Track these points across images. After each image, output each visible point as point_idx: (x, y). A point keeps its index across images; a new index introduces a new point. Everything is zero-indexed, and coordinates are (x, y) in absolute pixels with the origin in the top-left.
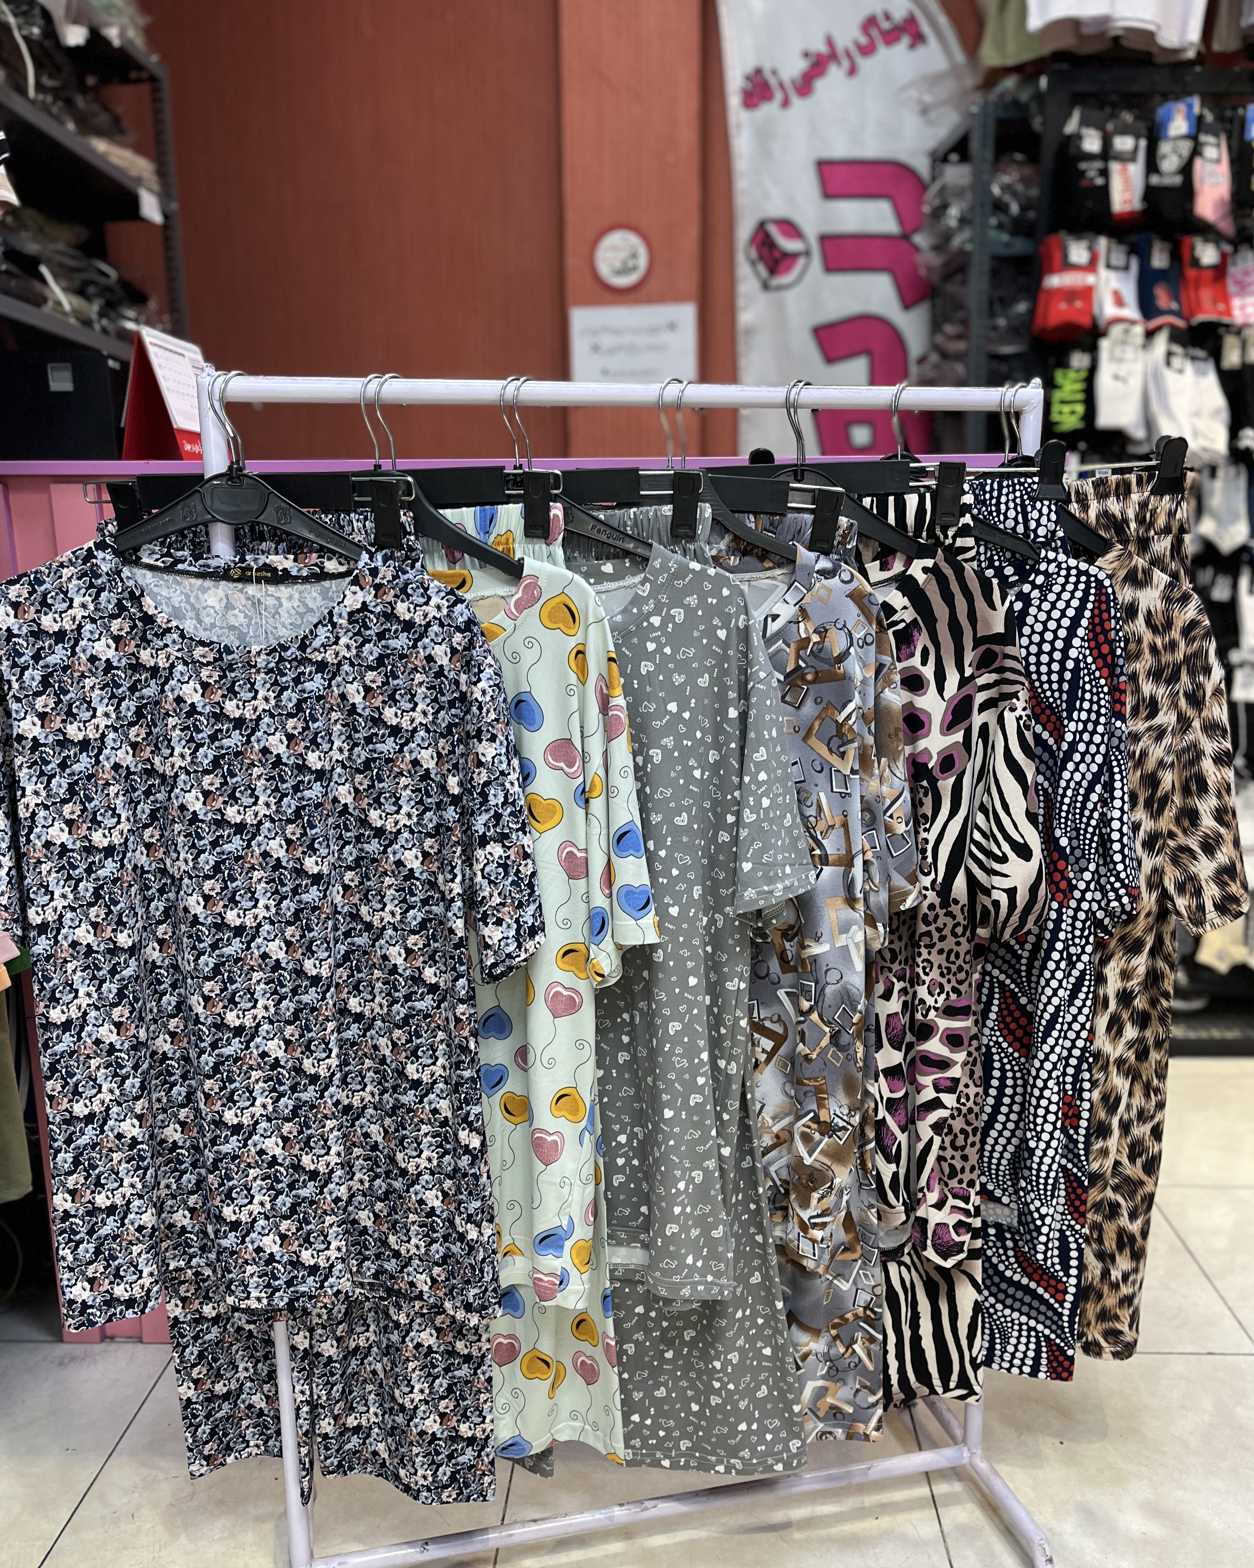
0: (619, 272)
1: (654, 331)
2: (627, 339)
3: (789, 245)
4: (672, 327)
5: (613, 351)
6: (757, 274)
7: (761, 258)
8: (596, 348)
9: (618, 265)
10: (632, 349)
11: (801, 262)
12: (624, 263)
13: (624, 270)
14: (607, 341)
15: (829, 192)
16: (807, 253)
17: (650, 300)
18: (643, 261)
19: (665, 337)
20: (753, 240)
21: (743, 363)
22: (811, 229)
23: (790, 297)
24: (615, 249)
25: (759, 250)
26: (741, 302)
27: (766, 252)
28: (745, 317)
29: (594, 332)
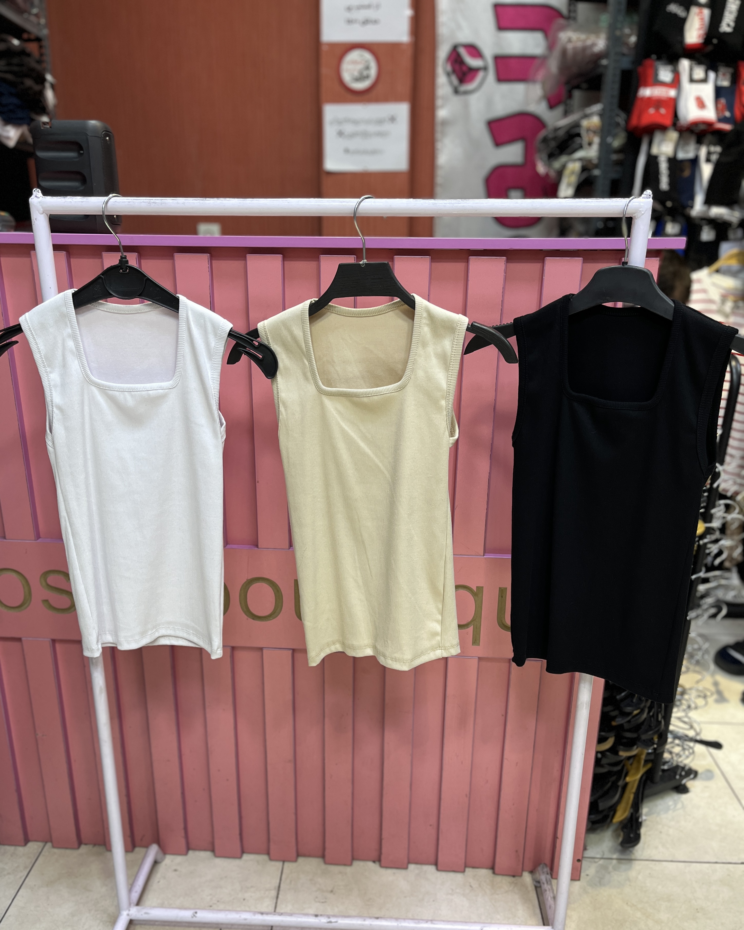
0: (357, 79)
1: (380, 122)
2: (361, 128)
3: (472, 62)
4: (393, 119)
5: (353, 135)
6: (451, 83)
7: (454, 71)
8: (340, 134)
9: (356, 74)
10: (365, 135)
11: (481, 75)
12: (361, 73)
13: (361, 78)
14: (348, 128)
15: (502, 26)
16: (485, 69)
17: (377, 100)
18: (373, 72)
19: (387, 127)
20: (449, 59)
21: (439, 145)
22: (489, 52)
23: (473, 99)
24: (354, 62)
25: (453, 65)
26: (439, 102)
27: (457, 67)
28: (442, 113)
29: (339, 122)
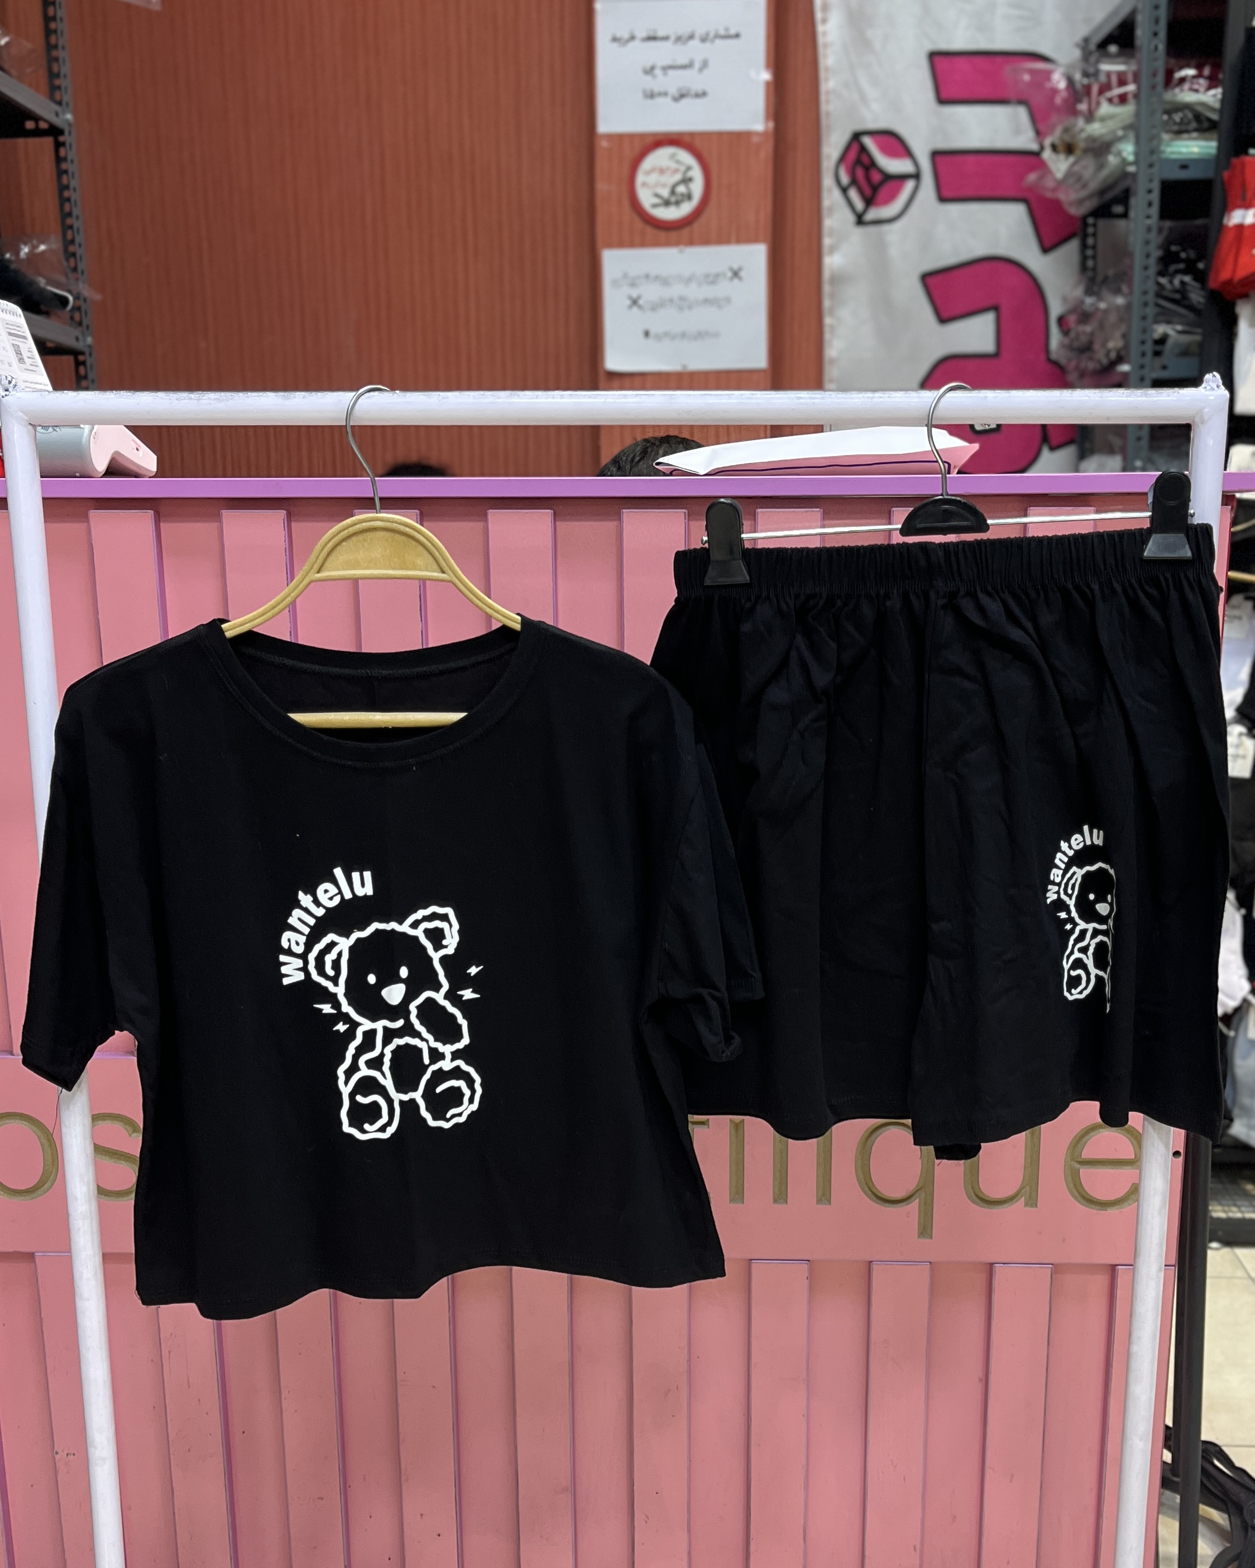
0: (667, 203)
1: (712, 279)
2: (676, 290)
3: (892, 164)
4: (736, 274)
5: (658, 305)
6: (849, 204)
7: (854, 182)
8: (635, 302)
9: (665, 193)
10: (683, 304)
11: (907, 187)
12: (674, 190)
13: (673, 200)
14: (650, 293)
15: (946, 96)
17: (706, 241)
18: (697, 188)
19: (725, 288)
20: (842, 159)
22: (921, 143)
23: (893, 233)
25: (852, 172)
26: (827, 241)
27: (860, 172)
28: (832, 262)
29: (633, 281)
